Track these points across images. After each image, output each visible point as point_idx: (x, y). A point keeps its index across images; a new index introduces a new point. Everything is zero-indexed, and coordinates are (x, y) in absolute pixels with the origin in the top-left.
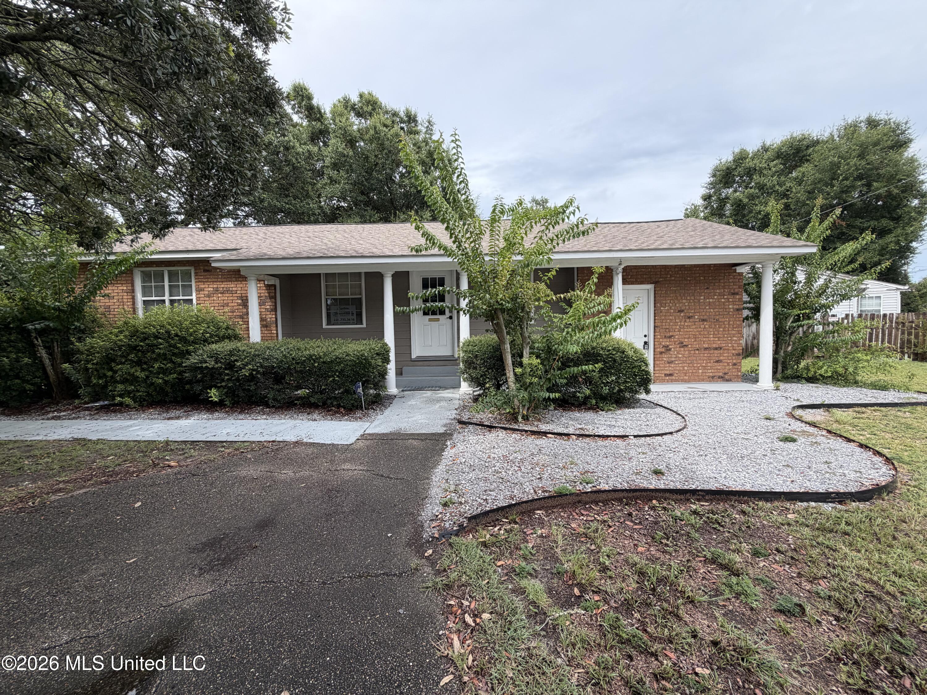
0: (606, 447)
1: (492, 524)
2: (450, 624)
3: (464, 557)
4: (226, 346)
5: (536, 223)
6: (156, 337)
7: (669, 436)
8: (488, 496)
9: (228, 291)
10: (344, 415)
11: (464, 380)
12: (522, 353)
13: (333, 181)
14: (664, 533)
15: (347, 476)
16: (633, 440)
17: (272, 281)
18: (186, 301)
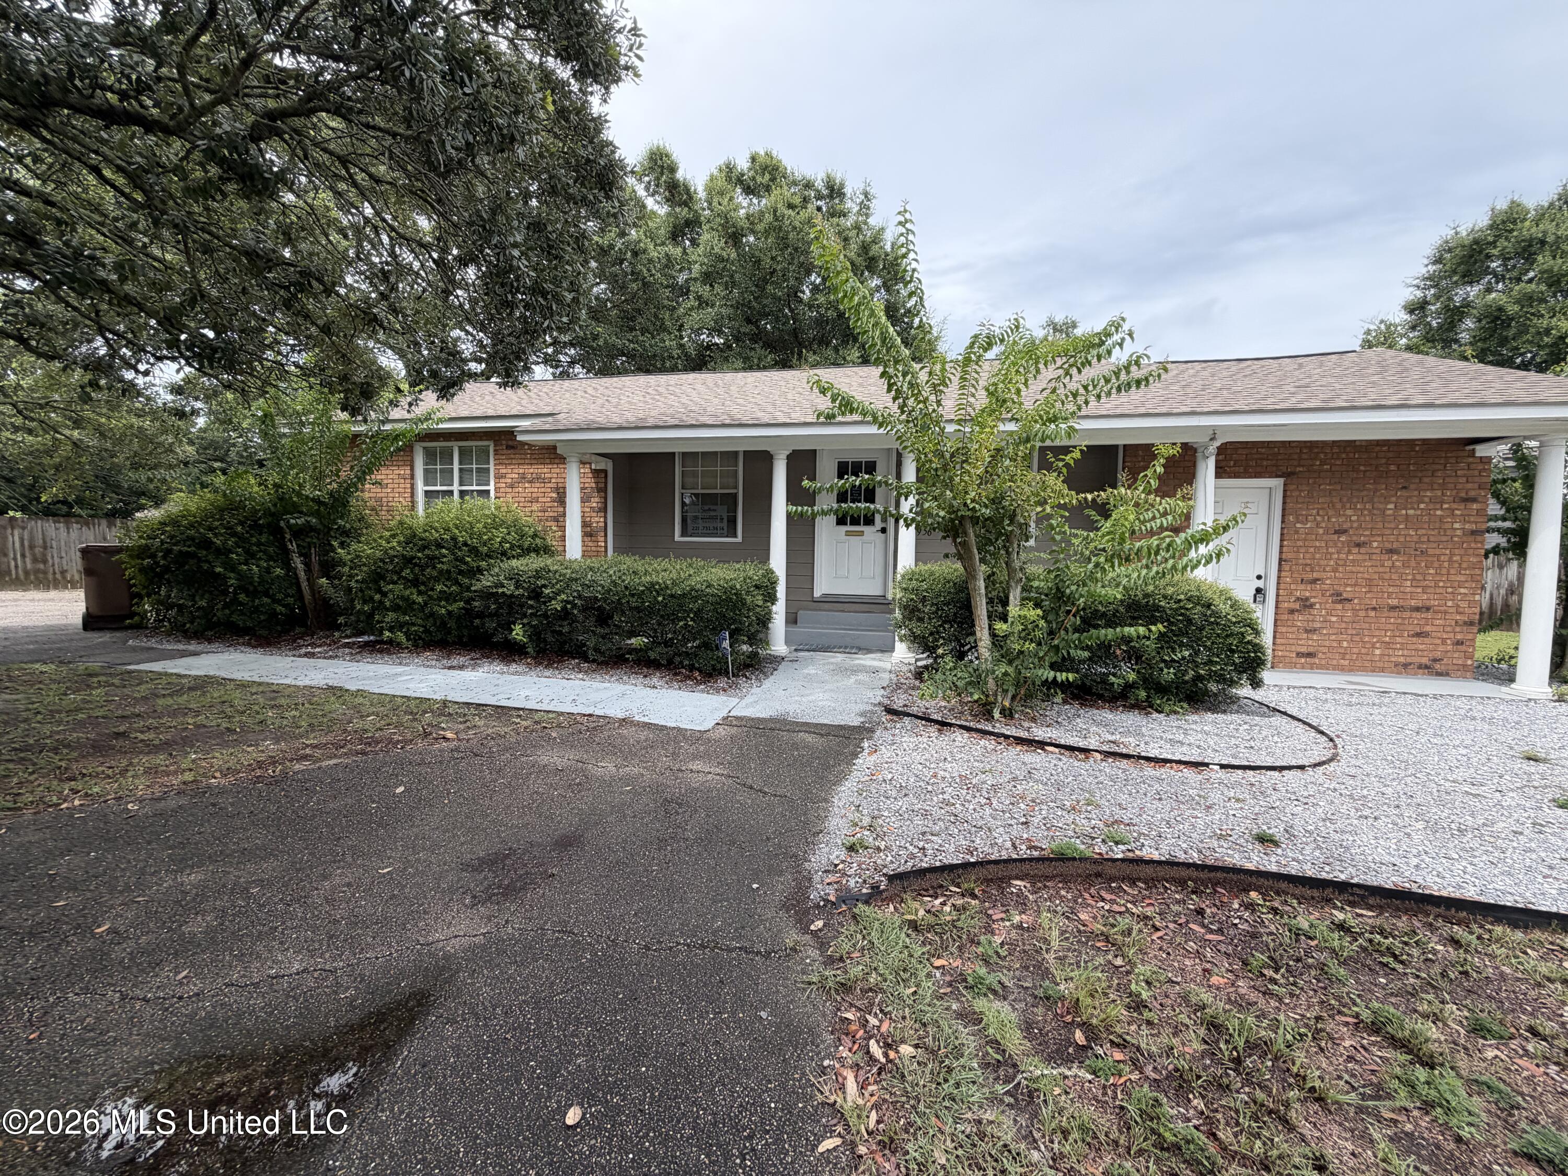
0: (1160, 780)
1: (931, 892)
2: (844, 1052)
3: (876, 942)
4: (533, 563)
5: (1045, 364)
6: (439, 546)
7: (1298, 773)
8: (927, 842)
9: (538, 479)
10: (699, 683)
11: (901, 641)
12: (1007, 598)
13: (703, 303)
14: (1269, 957)
15: (696, 781)
16: (1218, 774)
17: (603, 464)
18: (481, 493)
